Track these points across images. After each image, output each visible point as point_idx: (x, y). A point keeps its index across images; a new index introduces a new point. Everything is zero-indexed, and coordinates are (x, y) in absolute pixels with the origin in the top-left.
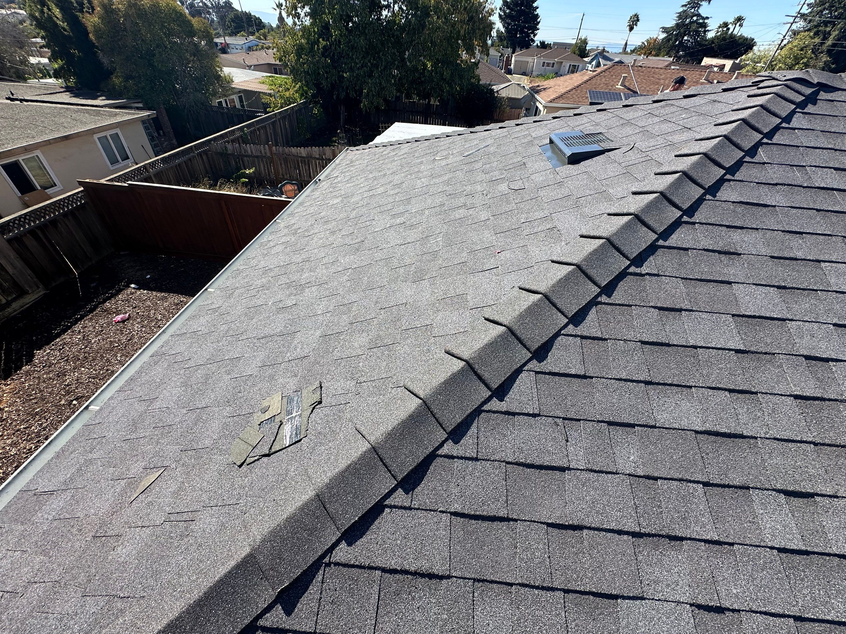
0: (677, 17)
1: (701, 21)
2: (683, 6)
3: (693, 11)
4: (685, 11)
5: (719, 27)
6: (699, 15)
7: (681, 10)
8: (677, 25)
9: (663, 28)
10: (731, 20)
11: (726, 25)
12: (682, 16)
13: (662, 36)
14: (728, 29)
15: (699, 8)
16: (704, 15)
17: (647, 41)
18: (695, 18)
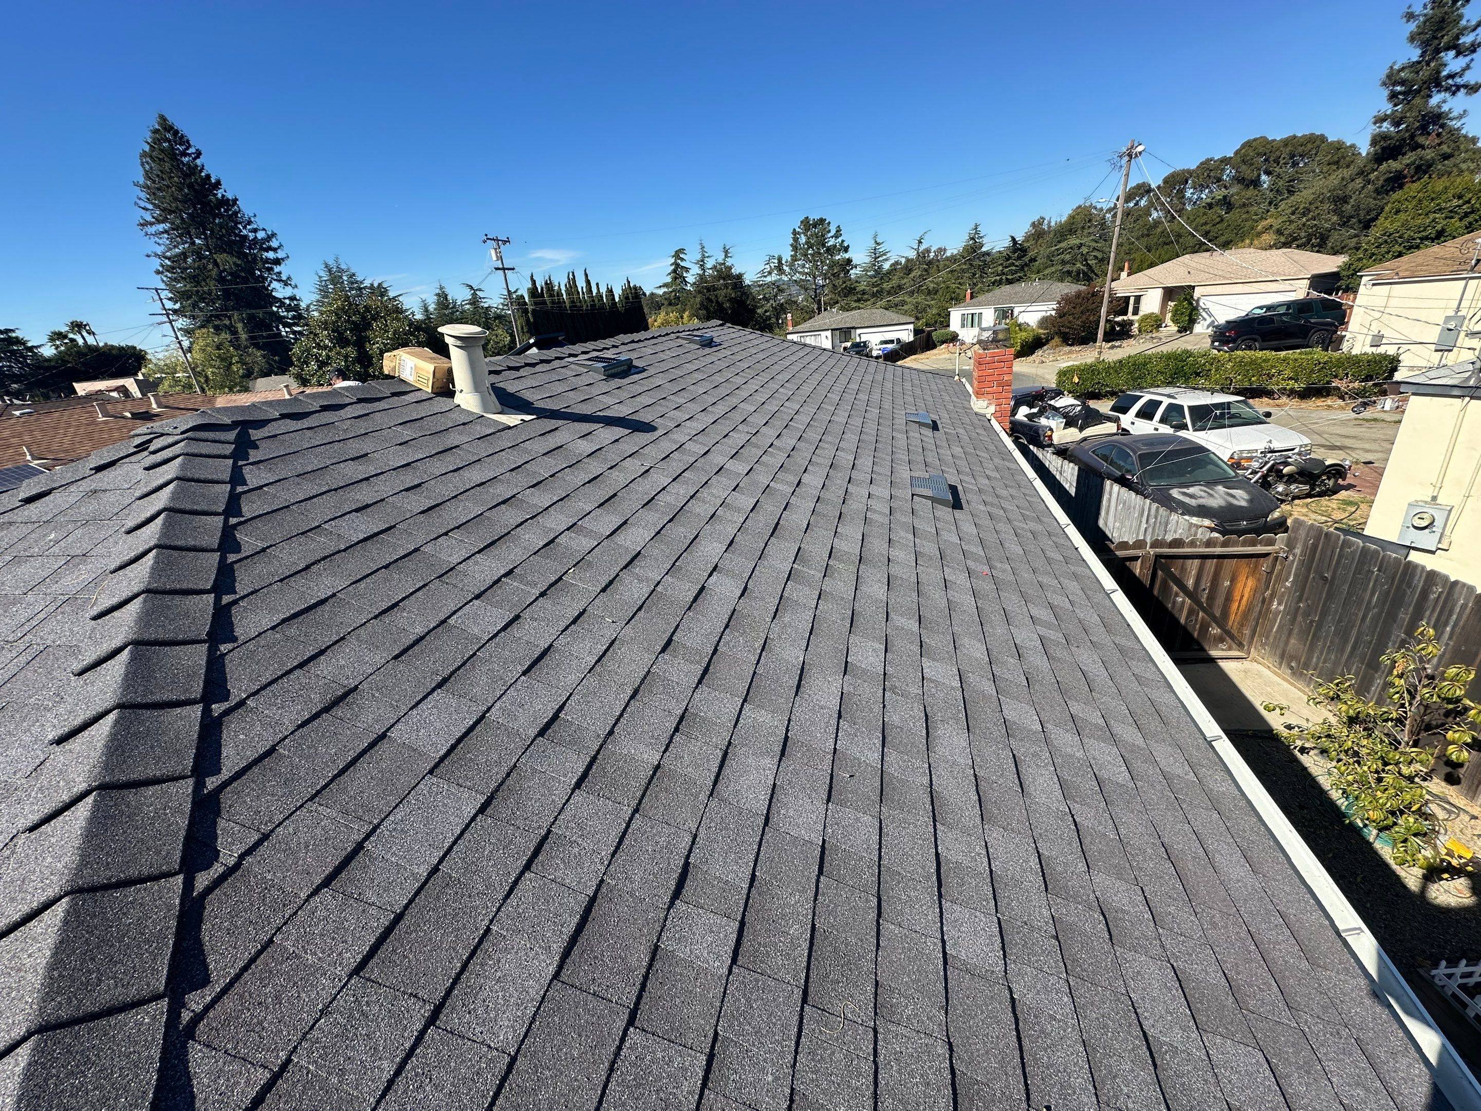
5: (52, 340)
10: (62, 328)
11: (60, 335)
14: (73, 340)
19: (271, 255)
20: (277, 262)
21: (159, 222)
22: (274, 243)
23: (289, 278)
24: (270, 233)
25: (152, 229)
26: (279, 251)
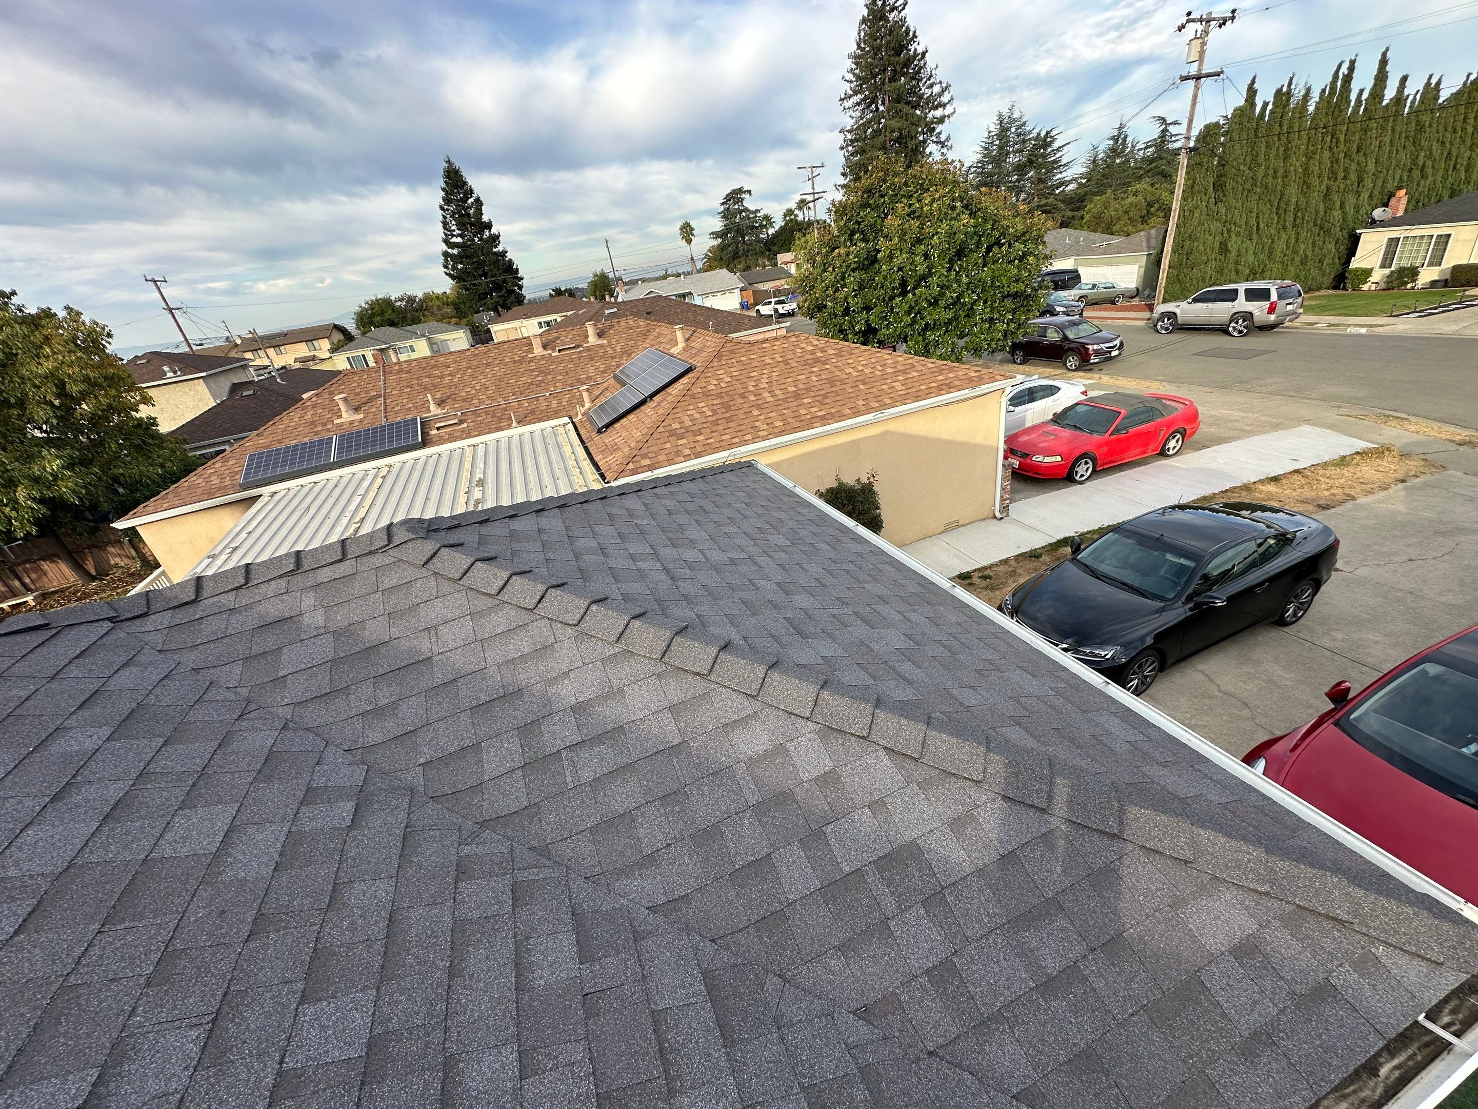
0: (722, 217)
1: (752, 216)
2: (723, 204)
3: (737, 207)
4: (728, 208)
5: (785, 216)
6: (746, 210)
7: (722, 208)
8: (725, 226)
9: (713, 233)
10: (793, 205)
11: (790, 212)
12: (727, 215)
13: (716, 242)
14: (796, 216)
15: (742, 202)
16: (752, 207)
17: (709, 251)
18: (744, 214)
19: (938, 113)
20: (941, 120)
21: (855, 93)
22: (945, 99)
23: (948, 139)
24: (944, 85)
25: (848, 104)
26: (948, 106)
